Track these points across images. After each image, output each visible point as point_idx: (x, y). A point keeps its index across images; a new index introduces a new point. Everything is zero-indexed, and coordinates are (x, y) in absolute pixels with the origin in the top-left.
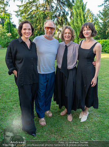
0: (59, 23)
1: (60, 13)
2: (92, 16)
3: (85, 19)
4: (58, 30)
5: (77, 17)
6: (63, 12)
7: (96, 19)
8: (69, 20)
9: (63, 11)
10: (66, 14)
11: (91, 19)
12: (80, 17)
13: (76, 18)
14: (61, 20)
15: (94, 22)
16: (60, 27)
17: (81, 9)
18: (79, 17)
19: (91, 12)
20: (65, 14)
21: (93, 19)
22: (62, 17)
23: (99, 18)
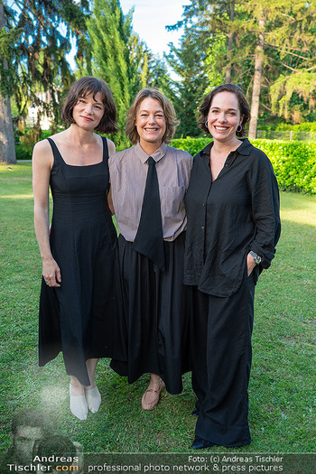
0: (36, 75)
1: (38, 40)
2: (146, 57)
3: (132, 69)
4: (38, 102)
5: (105, 58)
6: (49, 38)
7: (160, 72)
8: (73, 66)
9: (48, 31)
10: (62, 45)
11: (145, 68)
12: (116, 60)
13: (101, 64)
14: (45, 66)
15: (153, 80)
16: (43, 89)
17: (117, 33)
18: (111, 61)
19: (144, 47)
20: (59, 45)
21: (151, 71)
22: (49, 55)
23: (172, 69)
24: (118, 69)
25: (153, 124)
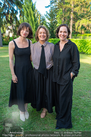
0: (8, 21)
1: (8, 11)
2: (39, 16)
6: (12, 10)
7: (44, 20)
8: (19, 18)
9: (11, 8)
11: (39, 19)
12: (31, 16)
13: (27, 18)
14: (11, 18)
15: (42, 22)
16: (10, 25)
18: (29, 17)
19: (39, 13)
20: (14, 12)
21: (41, 19)
22: (12, 15)
23: (47, 19)
24: (32, 19)
25: (43, 36)
